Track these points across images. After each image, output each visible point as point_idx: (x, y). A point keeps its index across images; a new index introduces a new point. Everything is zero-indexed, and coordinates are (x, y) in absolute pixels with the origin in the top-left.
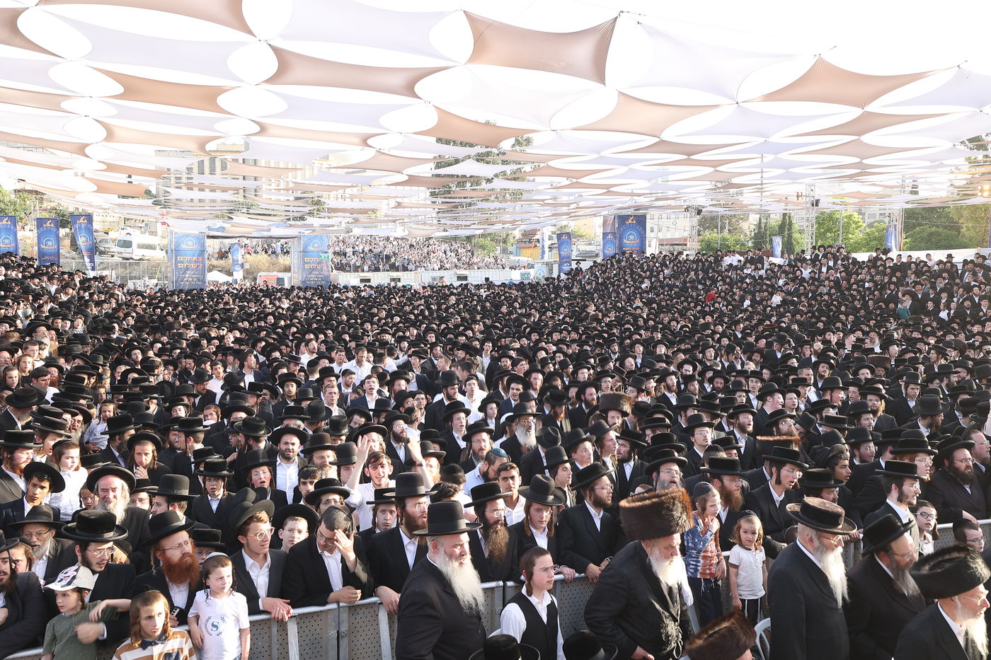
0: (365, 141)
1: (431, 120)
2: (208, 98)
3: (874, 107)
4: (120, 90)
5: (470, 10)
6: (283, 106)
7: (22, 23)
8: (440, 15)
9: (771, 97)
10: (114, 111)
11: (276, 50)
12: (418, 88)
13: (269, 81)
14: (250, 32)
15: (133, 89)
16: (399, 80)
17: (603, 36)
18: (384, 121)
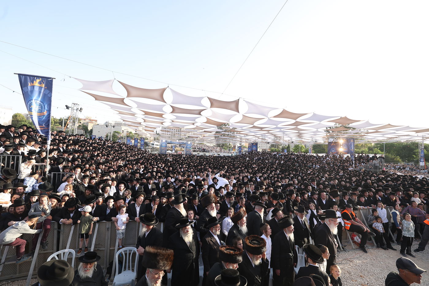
0: (193, 124)
1: (205, 120)
2: (161, 115)
3: (298, 120)
4: (144, 113)
5: (208, 97)
6: (175, 118)
7: (125, 101)
8: (202, 98)
9: (275, 117)
10: (144, 117)
11: (171, 106)
12: (201, 113)
13: (171, 113)
14: (166, 103)
15: (146, 113)
16: (198, 112)
17: (237, 103)
18: (196, 120)
